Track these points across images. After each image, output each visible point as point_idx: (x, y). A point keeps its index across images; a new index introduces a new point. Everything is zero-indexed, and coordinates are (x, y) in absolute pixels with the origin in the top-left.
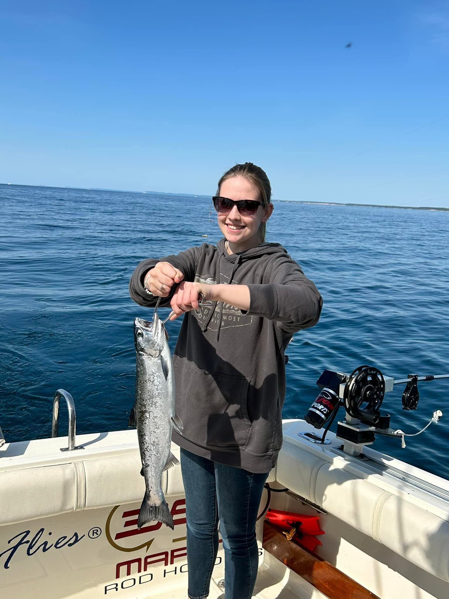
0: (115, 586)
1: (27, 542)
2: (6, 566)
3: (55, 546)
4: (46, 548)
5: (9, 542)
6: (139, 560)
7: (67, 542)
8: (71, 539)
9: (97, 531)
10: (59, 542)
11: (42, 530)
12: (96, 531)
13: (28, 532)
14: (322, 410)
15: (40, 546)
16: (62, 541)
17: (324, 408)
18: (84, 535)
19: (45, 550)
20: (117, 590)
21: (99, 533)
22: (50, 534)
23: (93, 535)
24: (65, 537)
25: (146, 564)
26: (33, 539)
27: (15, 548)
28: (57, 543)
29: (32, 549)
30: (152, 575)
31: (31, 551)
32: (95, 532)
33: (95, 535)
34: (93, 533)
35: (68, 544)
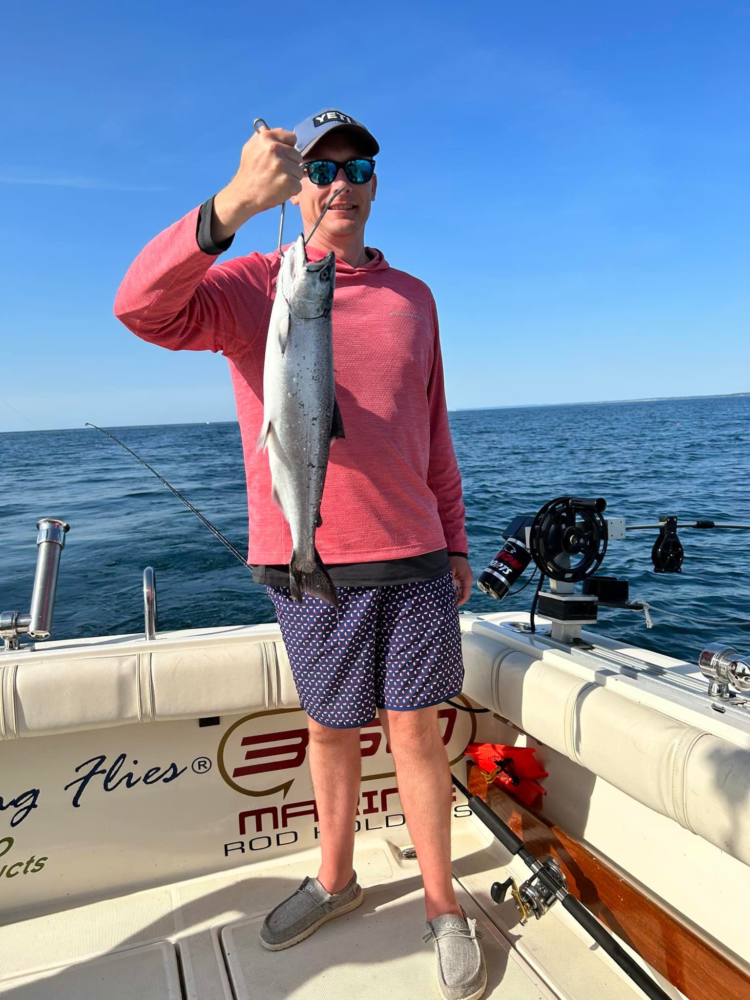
0: (239, 845)
1: (103, 772)
2: (75, 804)
3: (143, 780)
4: (132, 782)
5: (77, 770)
6: (273, 810)
7: (162, 775)
8: (167, 772)
9: (205, 763)
10: (150, 774)
11: (123, 756)
12: (203, 763)
13: (103, 758)
14: (500, 569)
15: (123, 779)
16: (154, 773)
17: (503, 566)
18: (186, 768)
19: (129, 785)
20: (243, 851)
21: (208, 765)
22: (135, 762)
23: (200, 769)
24: (158, 769)
25: (285, 816)
26: (111, 769)
27: (86, 779)
28: (147, 776)
29: (110, 782)
30: (296, 834)
31: (110, 785)
32: (201, 763)
33: (203, 769)
34: (200, 766)
35: (162, 779)
